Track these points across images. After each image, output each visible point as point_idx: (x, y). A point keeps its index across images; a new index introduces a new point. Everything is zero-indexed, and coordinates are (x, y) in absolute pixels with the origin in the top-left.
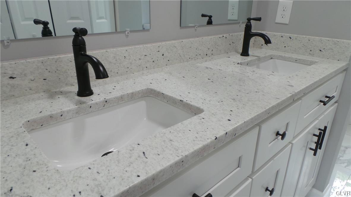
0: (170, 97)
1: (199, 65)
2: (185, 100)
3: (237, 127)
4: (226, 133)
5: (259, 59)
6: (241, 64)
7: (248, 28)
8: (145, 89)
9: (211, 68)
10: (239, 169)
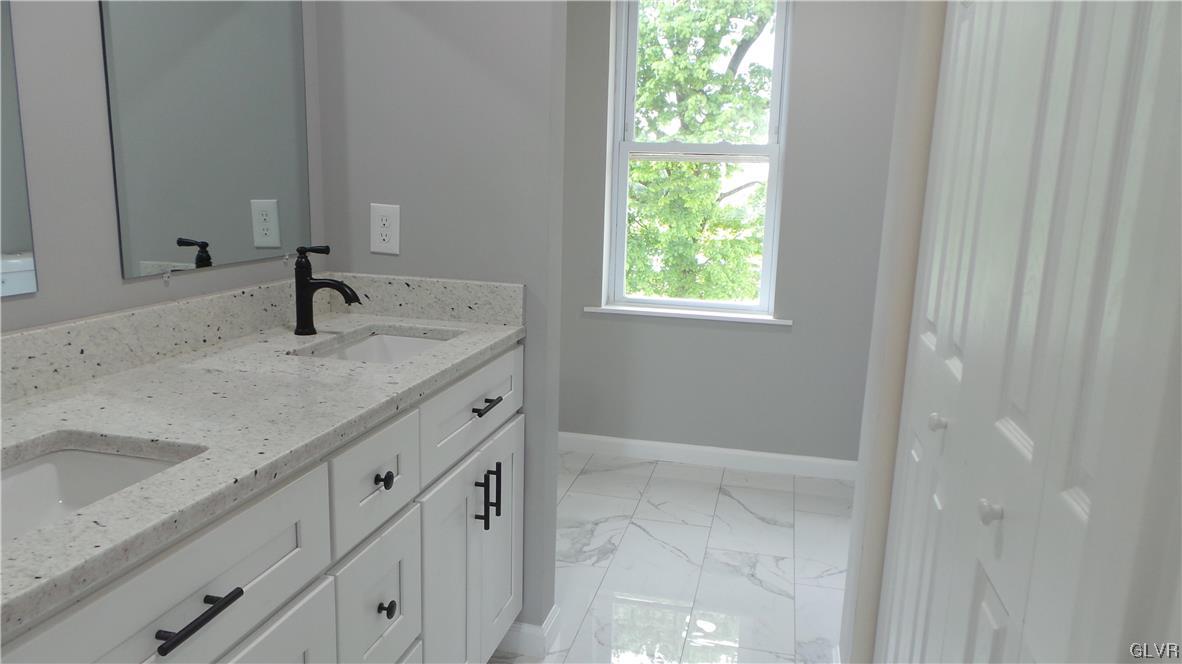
0: (125, 438)
1: (185, 366)
2: (162, 438)
3: (276, 461)
4: (256, 472)
5: (341, 337)
6: (295, 353)
7: (303, 270)
8: (52, 434)
9: (218, 371)
10: (297, 549)
